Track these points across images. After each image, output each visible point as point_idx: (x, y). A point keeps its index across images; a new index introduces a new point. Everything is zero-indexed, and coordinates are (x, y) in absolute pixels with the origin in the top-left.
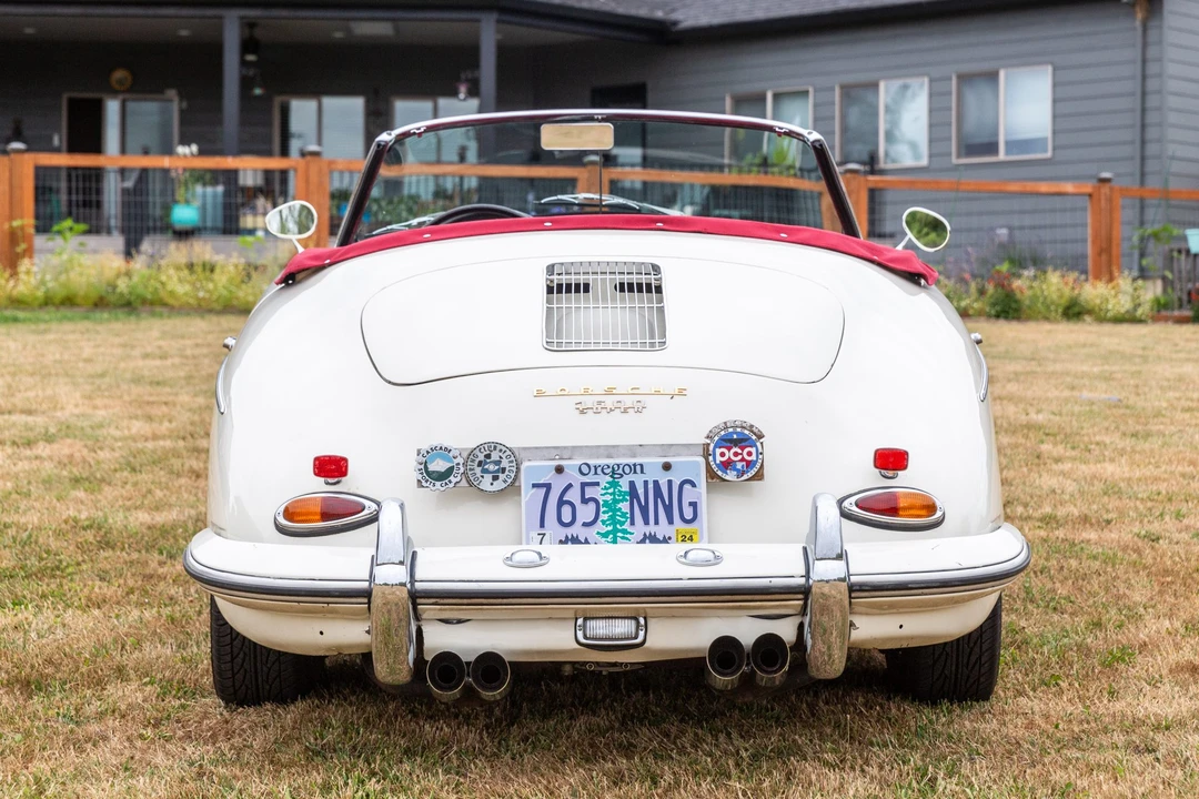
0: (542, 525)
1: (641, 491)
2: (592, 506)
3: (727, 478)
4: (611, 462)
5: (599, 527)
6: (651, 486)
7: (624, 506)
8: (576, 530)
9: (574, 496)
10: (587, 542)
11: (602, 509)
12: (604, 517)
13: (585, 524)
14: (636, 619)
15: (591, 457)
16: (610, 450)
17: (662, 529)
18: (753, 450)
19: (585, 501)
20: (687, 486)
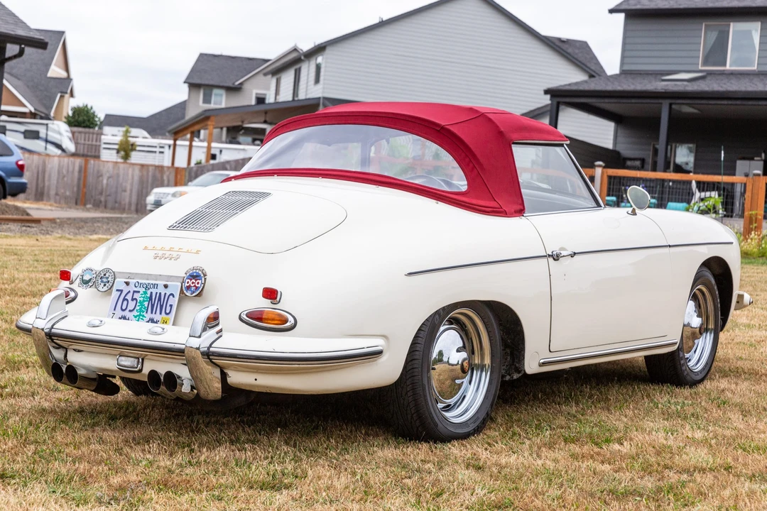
0: (115, 310)
1: (154, 297)
2: (135, 301)
3: (187, 294)
4: (147, 282)
5: (135, 313)
6: (158, 295)
7: (146, 304)
8: (127, 313)
9: (129, 297)
10: (128, 319)
11: (138, 304)
12: (138, 308)
13: (130, 311)
14: (138, 359)
15: (141, 279)
16: (148, 276)
17: (157, 317)
18: (200, 281)
19: (133, 299)
20: (171, 297)
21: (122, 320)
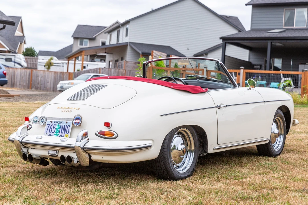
0: (47, 132)
1: (62, 127)
2: (55, 129)
4: (59, 121)
5: (55, 133)
6: (64, 126)
7: (59, 129)
8: (51, 133)
9: (52, 127)
10: (52, 136)
11: (56, 130)
12: (56, 131)
13: (53, 132)
14: (56, 151)
15: (57, 120)
16: (60, 119)
17: (63, 134)
18: (80, 120)
19: (54, 128)
20: (69, 126)
21: (50, 136)
